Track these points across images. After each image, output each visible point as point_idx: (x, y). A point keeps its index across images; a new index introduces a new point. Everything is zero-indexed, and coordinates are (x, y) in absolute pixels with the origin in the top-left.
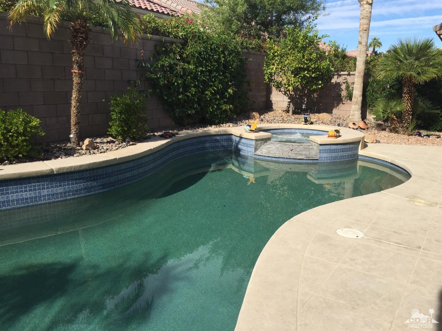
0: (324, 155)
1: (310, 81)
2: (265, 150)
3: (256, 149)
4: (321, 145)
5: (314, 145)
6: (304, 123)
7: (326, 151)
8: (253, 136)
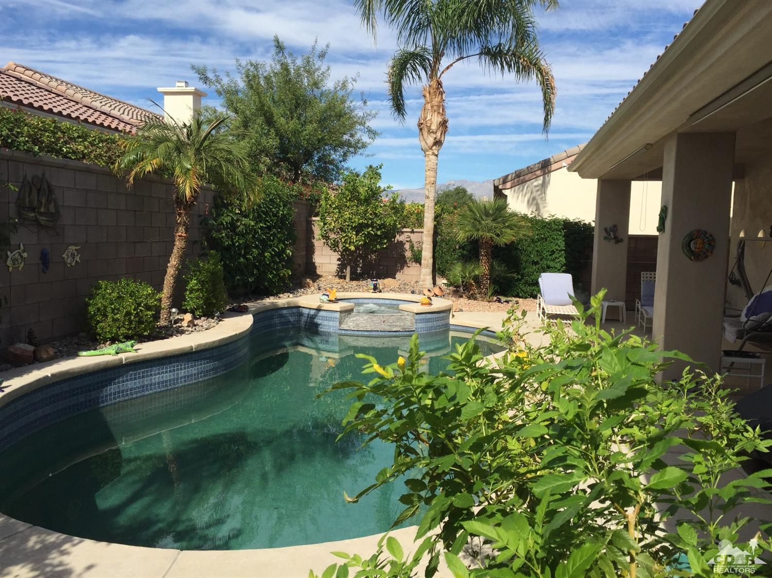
0: (421, 325)
1: (373, 239)
2: (350, 323)
3: (340, 323)
4: (417, 314)
5: (408, 315)
6: (372, 291)
7: (422, 321)
8: (337, 307)
